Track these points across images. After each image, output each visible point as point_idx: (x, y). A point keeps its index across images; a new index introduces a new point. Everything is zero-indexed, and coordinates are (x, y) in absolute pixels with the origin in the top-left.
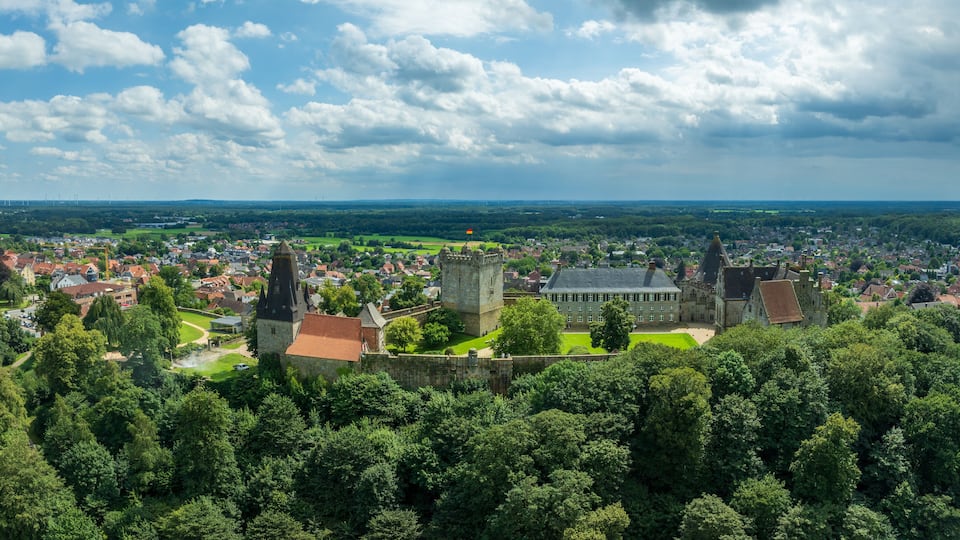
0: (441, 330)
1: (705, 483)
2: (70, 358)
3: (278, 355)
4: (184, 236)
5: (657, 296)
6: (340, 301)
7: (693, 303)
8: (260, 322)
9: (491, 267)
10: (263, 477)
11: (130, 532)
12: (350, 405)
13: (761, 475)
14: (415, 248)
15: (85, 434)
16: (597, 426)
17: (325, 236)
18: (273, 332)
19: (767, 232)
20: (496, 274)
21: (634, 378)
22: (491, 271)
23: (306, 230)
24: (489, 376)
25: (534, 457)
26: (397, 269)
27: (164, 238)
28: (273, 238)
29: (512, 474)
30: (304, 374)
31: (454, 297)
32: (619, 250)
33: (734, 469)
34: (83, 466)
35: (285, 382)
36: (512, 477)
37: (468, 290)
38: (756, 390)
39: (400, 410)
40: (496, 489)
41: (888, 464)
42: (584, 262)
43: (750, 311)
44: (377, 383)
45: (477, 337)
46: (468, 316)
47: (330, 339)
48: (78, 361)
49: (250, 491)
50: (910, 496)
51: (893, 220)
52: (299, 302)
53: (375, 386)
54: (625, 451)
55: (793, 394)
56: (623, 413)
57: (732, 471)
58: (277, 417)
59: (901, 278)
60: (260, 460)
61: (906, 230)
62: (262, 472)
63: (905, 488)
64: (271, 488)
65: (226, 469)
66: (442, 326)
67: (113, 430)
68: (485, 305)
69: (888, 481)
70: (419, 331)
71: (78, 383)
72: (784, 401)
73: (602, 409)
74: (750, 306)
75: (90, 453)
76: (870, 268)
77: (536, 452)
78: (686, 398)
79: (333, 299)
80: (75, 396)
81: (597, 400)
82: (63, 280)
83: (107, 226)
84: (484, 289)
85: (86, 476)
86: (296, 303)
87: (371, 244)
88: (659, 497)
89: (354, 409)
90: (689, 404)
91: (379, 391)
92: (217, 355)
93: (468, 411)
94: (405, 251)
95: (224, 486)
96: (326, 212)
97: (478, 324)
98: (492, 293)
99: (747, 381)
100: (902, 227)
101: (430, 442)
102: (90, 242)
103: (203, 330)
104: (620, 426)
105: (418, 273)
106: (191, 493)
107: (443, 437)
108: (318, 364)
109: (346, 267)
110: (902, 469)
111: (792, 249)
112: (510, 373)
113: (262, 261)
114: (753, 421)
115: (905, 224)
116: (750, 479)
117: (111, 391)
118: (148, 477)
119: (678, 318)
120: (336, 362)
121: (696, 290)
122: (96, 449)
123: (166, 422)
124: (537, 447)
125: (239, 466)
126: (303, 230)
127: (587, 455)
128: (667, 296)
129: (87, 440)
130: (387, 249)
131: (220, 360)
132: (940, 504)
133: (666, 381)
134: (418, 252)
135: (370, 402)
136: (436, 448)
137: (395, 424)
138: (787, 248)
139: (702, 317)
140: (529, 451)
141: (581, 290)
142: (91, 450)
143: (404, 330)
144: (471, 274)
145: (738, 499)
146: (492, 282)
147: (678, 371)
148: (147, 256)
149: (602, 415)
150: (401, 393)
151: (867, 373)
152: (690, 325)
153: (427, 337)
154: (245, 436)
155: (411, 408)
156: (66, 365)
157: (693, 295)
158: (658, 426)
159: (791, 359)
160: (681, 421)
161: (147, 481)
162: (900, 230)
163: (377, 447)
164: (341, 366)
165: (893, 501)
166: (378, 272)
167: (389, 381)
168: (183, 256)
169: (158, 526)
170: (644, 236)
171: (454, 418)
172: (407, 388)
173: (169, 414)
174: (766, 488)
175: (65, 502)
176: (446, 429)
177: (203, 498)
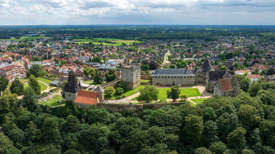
0: (121, 90)
1: (201, 142)
2: (8, 103)
3: (71, 101)
4: (39, 39)
5: (188, 77)
6: (90, 72)
7: (199, 78)
8: (65, 92)
9: (137, 70)
10: (68, 139)
11: (29, 153)
12: (94, 118)
13: (218, 141)
14: (113, 43)
15: (15, 127)
16: (169, 130)
17: (84, 39)
18: (70, 95)
19: (224, 38)
20: (138, 71)
21: (180, 116)
22: (137, 71)
23: (78, 36)
24: (136, 109)
25: (150, 140)
26: (107, 52)
27: (32, 40)
28: (68, 40)
29: (143, 144)
30: (80, 107)
31: (125, 78)
32: (177, 44)
33: (210, 140)
34: (15, 135)
35: (73, 110)
36: (143, 145)
37: (130, 77)
38: (217, 118)
39: (109, 120)
40: (138, 148)
41: (254, 138)
42: (166, 49)
43: (216, 87)
44: (102, 112)
45: (132, 90)
46: (129, 84)
47: (87, 98)
48: (10, 103)
49: (64, 142)
50: (260, 146)
51: (264, 35)
52: (77, 87)
53: (101, 113)
54: (177, 136)
55: (228, 120)
56: (177, 126)
57: (209, 140)
58: (72, 122)
59: (266, 58)
60: (67, 133)
61: (268, 38)
62: (68, 137)
63: (259, 144)
64: (71, 141)
65: (57, 136)
66: (121, 89)
67: (23, 124)
68: (135, 80)
69: (254, 142)
70: (114, 90)
71: (11, 109)
72: (225, 122)
73: (170, 125)
74: (216, 86)
75: (17, 132)
76: (256, 53)
77: (151, 139)
78: (195, 124)
79: (88, 72)
80: (10, 114)
81: (169, 123)
82: (1, 65)
83: (14, 36)
84: (134, 76)
85: (16, 138)
86: (76, 87)
87: (99, 42)
88: (188, 146)
89: (95, 119)
90: (196, 126)
91: (103, 114)
92: (52, 96)
93: (129, 123)
94: (109, 44)
95: (57, 141)
96: (84, 30)
97: (133, 86)
98: (137, 77)
99: (214, 116)
100: (267, 37)
101: (118, 131)
102: (8, 43)
103: (47, 85)
104: (176, 130)
105: (114, 53)
106: (47, 143)
107: (122, 130)
108: (84, 105)
109: (91, 51)
110: (258, 139)
111: (231, 44)
112: (142, 108)
113: (64, 49)
114: (216, 128)
115: (268, 36)
116: (214, 142)
117: (21, 114)
118: (34, 137)
119: (194, 82)
120: (89, 105)
121: (200, 74)
122: (18, 130)
123: (39, 122)
124: (150, 137)
125: (61, 135)
126: (77, 36)
127: (166, 138)
128: (191, 77)
129: (16, 128)
130: (104, 44)
131: (53, 98)
132: (268, 148)
133: (190, 119)
134: (114, 45)
135: (100, 117)
136: (120, 133)
137: (108, 124)
138: (230, 44)
139: (202, 82)
140: (148, 138)
141: (164, 75)
142: (17, 131)
143: (110, 91)
144: (131, 72)
145: (211, 148)
146: (137, 74)
147: (193, 116)
148: (27, 48)
149: (170, 127)
150: (109, 114)
151: (250, 114)
152: (198, 84)
153: (117, 92)
154: (62, 126)
155: (112, 119)
156: (7, 105)
157: (199, 76)
158: (187, 131)
159: (228, 110)
160: (194, 129)
161: (33, 138)
162: (266, 38)
163: (102, 132)
164: (91, 106)
165: (256, 147)
166: (101, 53)
167: (105, 111)
168: (39, 48)
169: (37, 151)
170: (185, 39)
171: (126, 125)
172: (111, 112)
173: (39, 120)
174: (219, 145)
175: (10, 145)
176: (123, 128)
177: (51, 144)
